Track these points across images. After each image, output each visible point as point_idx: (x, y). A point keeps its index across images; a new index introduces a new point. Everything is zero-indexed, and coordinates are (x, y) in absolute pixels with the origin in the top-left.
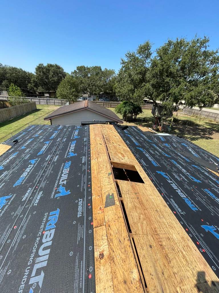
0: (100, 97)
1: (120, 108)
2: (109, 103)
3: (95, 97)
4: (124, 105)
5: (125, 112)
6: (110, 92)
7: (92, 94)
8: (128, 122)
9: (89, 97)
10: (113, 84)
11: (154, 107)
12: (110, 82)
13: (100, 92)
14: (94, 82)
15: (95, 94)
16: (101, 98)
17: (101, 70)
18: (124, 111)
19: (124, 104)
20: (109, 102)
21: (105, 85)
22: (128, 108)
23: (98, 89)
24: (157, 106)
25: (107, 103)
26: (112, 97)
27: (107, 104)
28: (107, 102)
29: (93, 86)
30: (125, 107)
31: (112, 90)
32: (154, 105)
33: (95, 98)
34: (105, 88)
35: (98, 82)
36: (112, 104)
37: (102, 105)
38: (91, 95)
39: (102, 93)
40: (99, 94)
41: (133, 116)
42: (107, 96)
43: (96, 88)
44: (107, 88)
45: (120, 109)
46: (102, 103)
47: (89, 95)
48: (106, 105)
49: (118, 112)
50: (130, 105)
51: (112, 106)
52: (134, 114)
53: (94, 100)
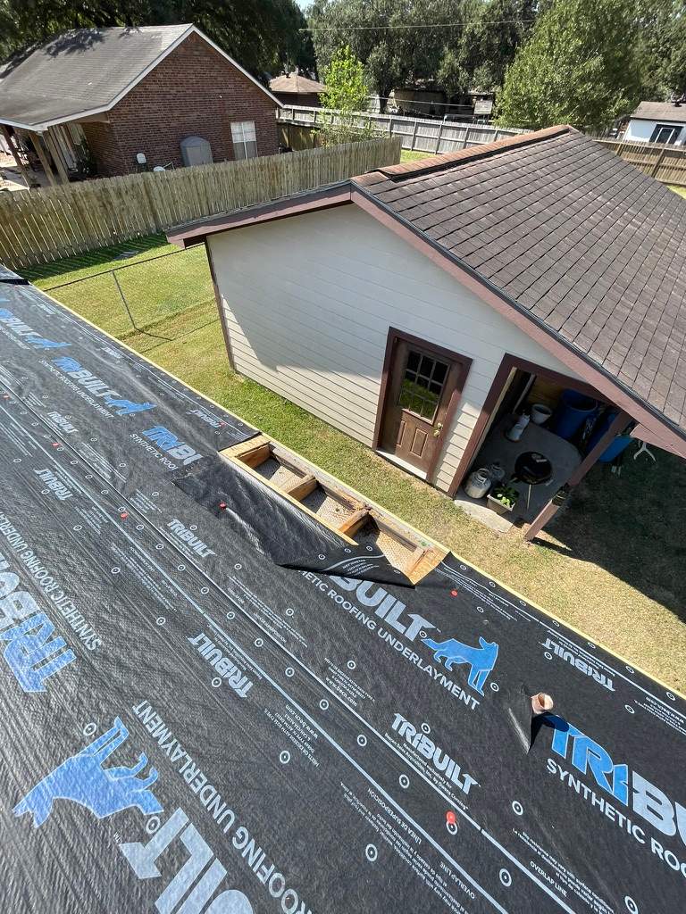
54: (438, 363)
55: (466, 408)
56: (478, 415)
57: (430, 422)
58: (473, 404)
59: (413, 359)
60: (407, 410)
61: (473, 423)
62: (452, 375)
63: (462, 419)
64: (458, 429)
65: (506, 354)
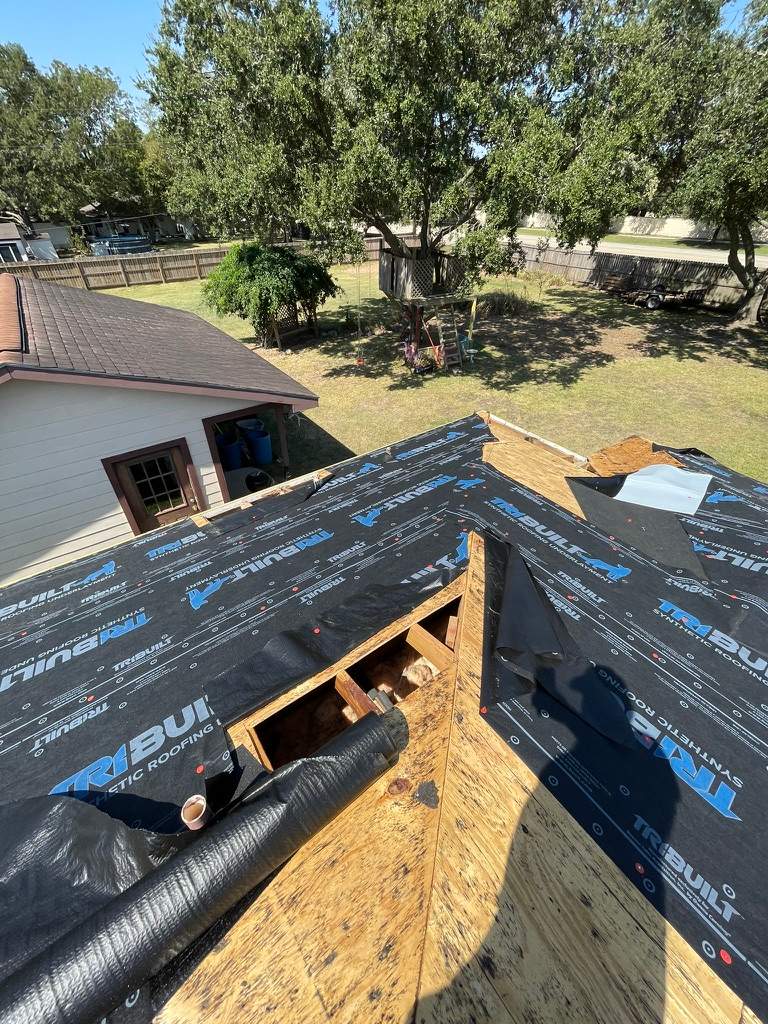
0: (91, 230)
1: (231, 286)
2: (154, 260)
3: (64, 236)
4: (247, 269)
5: (264, 305)
6: (136, 198)
7: (39, 221)
8: (289, 351)
9: (28, 238)
10: (133, 154)
11: (387, 259)
12: (112, 140)
13: (77, 207)
14: (16, 145)
15: (58, 219)
16: (98, 236)
17: (30, 68)
18: (254, 301)
19: (241, 259)
20: (149, 255)
21: (90, 162)
22: (270, 281)
23: (59, 189)
24: (402, 255)
25: (140, 262)
26: (150, 224)
27: (145, 267)
28: (142, 256)
29: (21, 171)
30: (251, 278)
31: (138, 189)
32: (387, 251)
33: (66, 240)
34: (96, 178)
35: (48, 148)
36: (171, 265)
37: (119, 273)
38: (38, 228)
39: (88, 208)
40: (79, 216)
41: (297, 311)
42: (123, 222)
43: (46, 183)
44: (108, 177)
45: (230, 292)
46: (115, 263)
47: (19, 227)
48: (142, 272)
49: (224, 310)
50: (274, 262)
51: (175, 275)
52: (299, 304)
53: (63, 252)
54: (158, 460)
55: (203, 471)
56: (214, 469)
57: (184, 505)
58: (205, 465)
59: (137, 472)
60: (160, 513)
61: (214, 477)
62: (176, 458)
63: (206, 481)
64: (209, 490)
65: (203, 420)
